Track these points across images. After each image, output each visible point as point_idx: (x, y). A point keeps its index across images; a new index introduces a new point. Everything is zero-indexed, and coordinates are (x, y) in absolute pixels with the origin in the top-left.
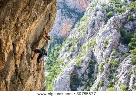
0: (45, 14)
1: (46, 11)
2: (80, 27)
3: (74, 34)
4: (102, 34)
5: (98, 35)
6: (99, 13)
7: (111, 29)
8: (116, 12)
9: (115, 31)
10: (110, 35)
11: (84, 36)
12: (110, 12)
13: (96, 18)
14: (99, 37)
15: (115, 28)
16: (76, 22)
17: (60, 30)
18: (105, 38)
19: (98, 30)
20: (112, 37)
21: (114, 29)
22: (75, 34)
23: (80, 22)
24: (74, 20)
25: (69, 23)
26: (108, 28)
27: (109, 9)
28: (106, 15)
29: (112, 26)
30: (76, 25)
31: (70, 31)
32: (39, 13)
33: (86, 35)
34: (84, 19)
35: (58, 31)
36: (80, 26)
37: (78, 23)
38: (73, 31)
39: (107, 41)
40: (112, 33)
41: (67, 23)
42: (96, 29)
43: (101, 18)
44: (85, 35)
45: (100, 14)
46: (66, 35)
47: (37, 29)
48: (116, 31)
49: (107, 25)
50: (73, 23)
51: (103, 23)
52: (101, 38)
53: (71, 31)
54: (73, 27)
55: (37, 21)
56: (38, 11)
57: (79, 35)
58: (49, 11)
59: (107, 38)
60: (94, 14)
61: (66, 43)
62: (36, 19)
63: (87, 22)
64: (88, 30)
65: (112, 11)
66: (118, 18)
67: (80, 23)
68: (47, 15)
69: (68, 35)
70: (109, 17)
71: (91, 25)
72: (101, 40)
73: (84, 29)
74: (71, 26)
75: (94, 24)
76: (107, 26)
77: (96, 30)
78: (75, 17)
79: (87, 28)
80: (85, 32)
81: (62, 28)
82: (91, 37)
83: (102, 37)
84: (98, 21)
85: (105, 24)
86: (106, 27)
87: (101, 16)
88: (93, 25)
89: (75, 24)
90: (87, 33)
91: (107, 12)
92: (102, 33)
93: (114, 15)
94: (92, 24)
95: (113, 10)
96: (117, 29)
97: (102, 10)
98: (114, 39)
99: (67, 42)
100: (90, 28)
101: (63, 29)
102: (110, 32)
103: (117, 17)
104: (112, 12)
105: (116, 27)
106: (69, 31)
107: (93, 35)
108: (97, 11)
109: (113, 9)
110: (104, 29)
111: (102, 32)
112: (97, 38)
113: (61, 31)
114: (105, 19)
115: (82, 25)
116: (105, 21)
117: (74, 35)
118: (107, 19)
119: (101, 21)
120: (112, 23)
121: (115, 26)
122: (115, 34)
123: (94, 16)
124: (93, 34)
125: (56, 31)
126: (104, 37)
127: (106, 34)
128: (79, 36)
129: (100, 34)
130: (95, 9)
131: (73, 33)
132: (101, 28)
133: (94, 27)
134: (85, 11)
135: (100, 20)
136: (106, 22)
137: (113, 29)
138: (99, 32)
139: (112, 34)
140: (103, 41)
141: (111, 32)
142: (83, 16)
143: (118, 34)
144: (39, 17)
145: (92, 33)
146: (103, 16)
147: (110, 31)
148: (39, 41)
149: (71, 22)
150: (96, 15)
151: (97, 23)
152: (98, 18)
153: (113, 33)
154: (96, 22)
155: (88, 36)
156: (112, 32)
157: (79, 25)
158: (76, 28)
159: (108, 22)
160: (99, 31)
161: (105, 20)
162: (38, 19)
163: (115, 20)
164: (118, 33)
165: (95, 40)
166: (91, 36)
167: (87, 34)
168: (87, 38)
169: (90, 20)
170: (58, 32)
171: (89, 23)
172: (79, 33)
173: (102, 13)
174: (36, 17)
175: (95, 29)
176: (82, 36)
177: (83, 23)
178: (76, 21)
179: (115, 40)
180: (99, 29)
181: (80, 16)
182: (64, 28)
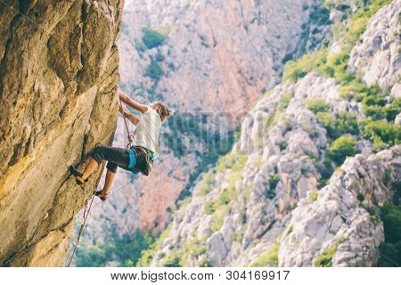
0: (66, 135)
1: (69, 119)
2: (216, 195)
3: (189, 221)
4: (306, 228)
5: (290, 232)
6: (295, 138)
7: (345, 208)
8: (367, 138)
9: (360, 217)
10: (340, 233)
11: (230, 232)
12: (342, 138)
13: (283, 159)
14: (294, 238)
15: (361, 205)
16: (200, 171)
17: (131, 201)
18: (319, 244)
19: (289, 209)
20: (346, 244)
21: (358, 209)
22: (195, 220)
23: (215, 172)
24: (192, 161)
25: (169, 174)
26: (333, 205)
27: (337, 124)
28: (324, 148)
29: (351, 198)
30: (200, 185)
31: (173, 206)
32: (39, 126)
33: (239, 228)
34: (234, 162)
35: (122, 207)
36: (215, 190)
37: (206, 176)
38: (187, 207)
39: (328, 257)
40: (349, 224)
41: (164, 175)
42: (282, 204)
43: (304, 162)
44: (234, 230)
45: (301, 144)
46: (156, 225)
47: (29, 193)
48: (365, 216)
49: (330, 191)
50: (188, 177)
51: (313, 180)
52: (303, 243)
53: (178, 207)
54: (185, 194)
55: (29, 160)
56: (37, 117)
57: (207, 227)
58: (85, 123)
59: (325, 245)
60: (276, 144)
61: (156, 257)
62: (26, 153)
63: (245, 174)
64: (246, 209)
65: (353, 133)
66: (376, 162)
67: (217, 177)
68: (73, 138)
69: (162, 225)
70: (339, 158)
71: (263, 188)
72: (299, 250)
73: (233, 204)
74: (177, 187)
75: (273, 184)
76: (326, 196)
77: (281, 208)
78: (198, 153)
79: (245, 200)
80: (236, 216)
81: (142, 195)
82: (259, 237)
83: (308, 238)
84: (291, 172)
85: (319, 187)
86: (324, 199)
87: (306, 153)
88: (268, 187)
89: (193, 178)
90: (244, 219)
91: (332, 134)
92: (309, 223)
93: (359, 152)
94: (265, 184)
95: (355, 131)
96: (368, 210)
97: (309, 126)
98: (357, 250)
99: (159, 252)
100: (257, 201)
101: (145, 198)
102: (338, 220)
103: (371, 158)
104: (349, 138)
105: (365, 202)
106: (169, 210)
107: (270, 227)
108: (289, 129)
109: (355, 127)
110: (313, 206)
111: (305, 220)
112: (283, 244)
113: (135, 207)
114: (321, 163)
115: (225, 185)
116: (319, 176)
117: (190, 227)
118: (328, 165)
119: (303, 171)
120: (348, 183)
121: (361, 198)
122: (359, 230)
123: (277, 149)
124: (268, 225)
125: (115, 207)
126: (314, 241)
127: (325, 228)
128: (210, 232)
129: (299, 228)
130: (280, 123)
131: (186, 218)
132: (302, 200)
133: (271, 198)
134: (238, 130)
135: (300, 167)
136: (325, 176)
137: (353, 206)
138: (293, 219)
139: (349, 231)
140: (307, 256)
141: (344, 220)
142: (229, 149)
143: (373, 232)
144: (41, 145)
145: (263, 223)
146: (315, 151)
147: (338, 216)
148: (34, 244)
149: (179, 172)
150: (283, 147)
151: (285, 180)
152: (290, 161)
153: (353, 227)
154: (284, 176)
155: (247, 233)
156: (348, 220)
157: (212, 183)
158: (197, 195)
159: (334, 180)
160: (295, 212)
161: (319, 169)
162: (34, 154)
163: (362, 170)
164: (375, 225)
165: (277, 250)
166: (259, 232)
167: (245, 222)
168: (241, 242)
169: (258, 165)
170: (125, 211)
171: (255, 180)
172: (209, 217)
173: (308, 140)
174: (28, 144)
175: (277, 206)
176: (222, 231)
177: (227, 177)
178: (201, 169)
179: (361, 254)
180: (295, 206)
181: (217, 146)
182: (150, 196)
